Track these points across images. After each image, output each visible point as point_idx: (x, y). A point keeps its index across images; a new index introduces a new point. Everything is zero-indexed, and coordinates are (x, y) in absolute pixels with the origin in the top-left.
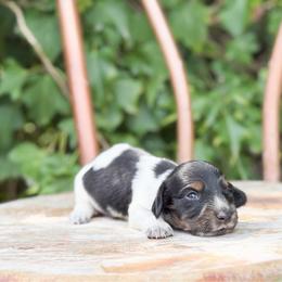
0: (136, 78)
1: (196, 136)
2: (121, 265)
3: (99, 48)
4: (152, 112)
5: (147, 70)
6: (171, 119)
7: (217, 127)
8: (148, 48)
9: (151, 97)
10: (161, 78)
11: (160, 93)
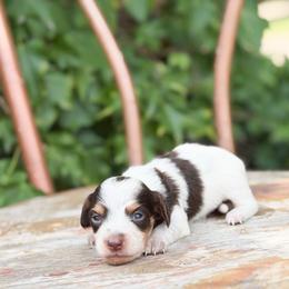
0: (66, 71)
3: (24, 41)
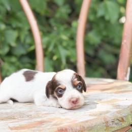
0: (14, 29)
1: (45, 56)
2: (18, 125)
4: (23, 45)
5: (20, 25)
6: (32, 48)
7: (54, 51)
8: (19, 14)
9: (22, 38)
10: (26, 28)
11: (26, 36)
